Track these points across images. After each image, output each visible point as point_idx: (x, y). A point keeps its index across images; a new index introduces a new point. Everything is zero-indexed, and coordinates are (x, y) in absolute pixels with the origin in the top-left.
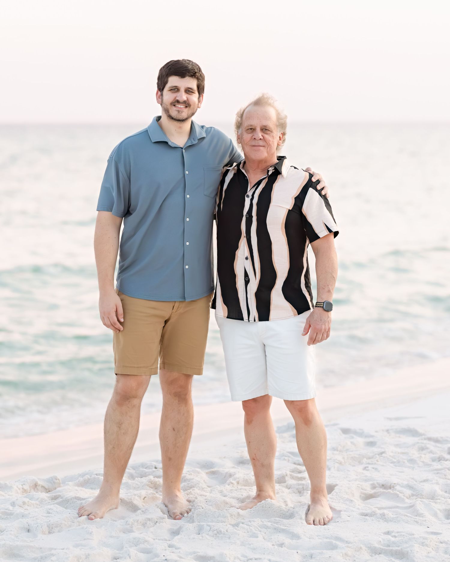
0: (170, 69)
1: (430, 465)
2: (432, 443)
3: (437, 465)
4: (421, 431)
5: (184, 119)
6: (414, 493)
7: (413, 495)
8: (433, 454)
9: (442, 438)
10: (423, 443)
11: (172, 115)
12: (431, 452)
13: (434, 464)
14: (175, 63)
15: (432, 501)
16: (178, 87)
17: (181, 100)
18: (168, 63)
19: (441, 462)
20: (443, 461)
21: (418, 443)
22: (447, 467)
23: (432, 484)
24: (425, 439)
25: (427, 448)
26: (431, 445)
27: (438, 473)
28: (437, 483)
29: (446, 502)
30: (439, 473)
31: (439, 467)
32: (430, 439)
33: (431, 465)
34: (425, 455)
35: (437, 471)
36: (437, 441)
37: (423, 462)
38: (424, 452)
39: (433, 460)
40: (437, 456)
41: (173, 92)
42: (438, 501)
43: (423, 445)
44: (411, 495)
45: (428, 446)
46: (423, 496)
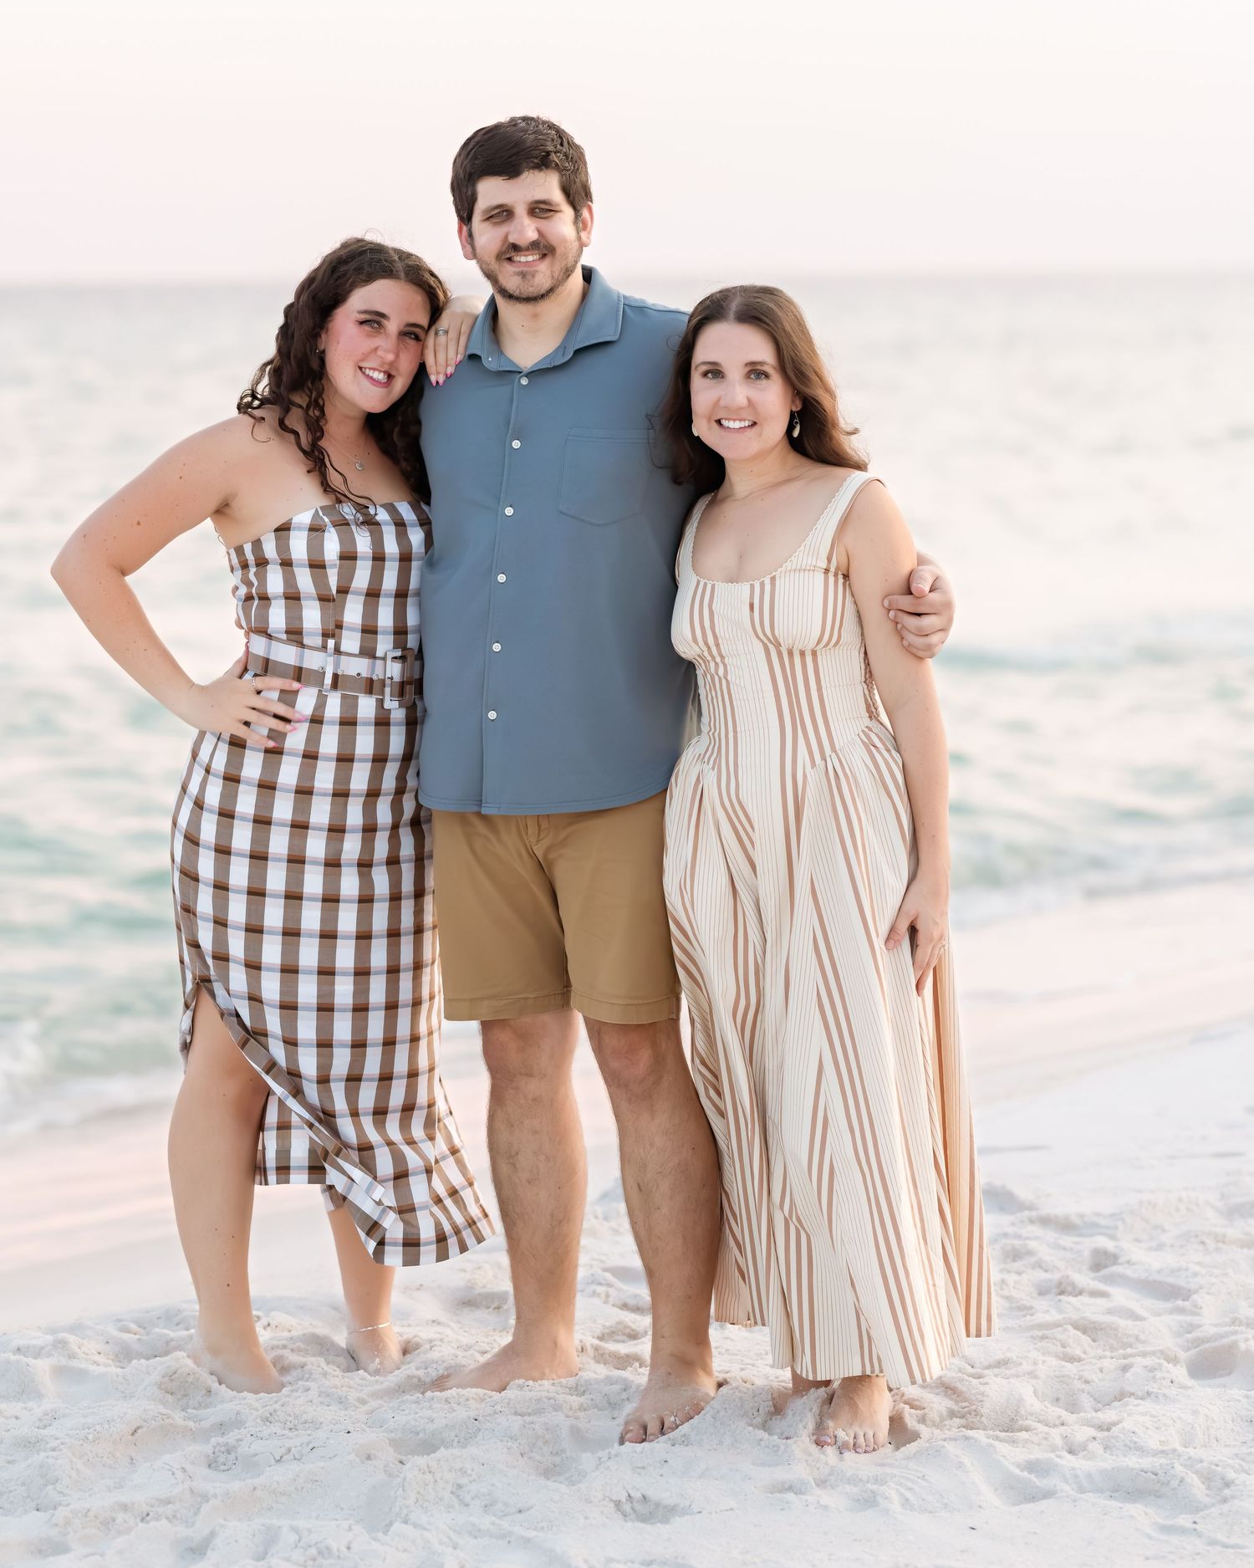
0: (475, 157)
1: (1025, 1309)
2: (1050, 1235)
3: (1047, 1312)
4: (1023, 1193)
5: (543, 291)
6: (956, 1408)
7: (952, 1414)
8: (1046, 1271)
9: (1082, 1216)
10: (1019, 1237)
11: (508, 288)
12: (1039, 1265)
13: (1041, 1304)
14: (486, 137)
15: (1003, 1435)
16: (506, 205)
17: (522, 243)
18: (469, 140)
19: (1060, 1301)
20: (1070, 1294)
21: (1006, 1235)
22: (1075, 1316)
23: (1017, 1376)
24: (1031, 1221)
25: (1030, 1253)
26: (1041, 1242)
27: (1043, 1338)
28: (1032, 1375)
29: (1046, 1439)
30: (1047, 1338)
31: (1055, 1316)
32: (1045, 1221)
33: (1031, 1308)
34: (1019, 1273)
35: (1042, 1333)
36: (1066, 1226)
37: (1008, 1298)
38: (1018, 1265)
39: (1042, 1292)
40: (1055, 1276)
41: (495, 224)
42: (1024, 1435)
43: (1017, 1243)
44: (945, 1413)
45: (1032, 1244)
46: (982, 1416)
